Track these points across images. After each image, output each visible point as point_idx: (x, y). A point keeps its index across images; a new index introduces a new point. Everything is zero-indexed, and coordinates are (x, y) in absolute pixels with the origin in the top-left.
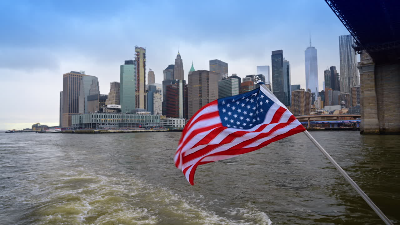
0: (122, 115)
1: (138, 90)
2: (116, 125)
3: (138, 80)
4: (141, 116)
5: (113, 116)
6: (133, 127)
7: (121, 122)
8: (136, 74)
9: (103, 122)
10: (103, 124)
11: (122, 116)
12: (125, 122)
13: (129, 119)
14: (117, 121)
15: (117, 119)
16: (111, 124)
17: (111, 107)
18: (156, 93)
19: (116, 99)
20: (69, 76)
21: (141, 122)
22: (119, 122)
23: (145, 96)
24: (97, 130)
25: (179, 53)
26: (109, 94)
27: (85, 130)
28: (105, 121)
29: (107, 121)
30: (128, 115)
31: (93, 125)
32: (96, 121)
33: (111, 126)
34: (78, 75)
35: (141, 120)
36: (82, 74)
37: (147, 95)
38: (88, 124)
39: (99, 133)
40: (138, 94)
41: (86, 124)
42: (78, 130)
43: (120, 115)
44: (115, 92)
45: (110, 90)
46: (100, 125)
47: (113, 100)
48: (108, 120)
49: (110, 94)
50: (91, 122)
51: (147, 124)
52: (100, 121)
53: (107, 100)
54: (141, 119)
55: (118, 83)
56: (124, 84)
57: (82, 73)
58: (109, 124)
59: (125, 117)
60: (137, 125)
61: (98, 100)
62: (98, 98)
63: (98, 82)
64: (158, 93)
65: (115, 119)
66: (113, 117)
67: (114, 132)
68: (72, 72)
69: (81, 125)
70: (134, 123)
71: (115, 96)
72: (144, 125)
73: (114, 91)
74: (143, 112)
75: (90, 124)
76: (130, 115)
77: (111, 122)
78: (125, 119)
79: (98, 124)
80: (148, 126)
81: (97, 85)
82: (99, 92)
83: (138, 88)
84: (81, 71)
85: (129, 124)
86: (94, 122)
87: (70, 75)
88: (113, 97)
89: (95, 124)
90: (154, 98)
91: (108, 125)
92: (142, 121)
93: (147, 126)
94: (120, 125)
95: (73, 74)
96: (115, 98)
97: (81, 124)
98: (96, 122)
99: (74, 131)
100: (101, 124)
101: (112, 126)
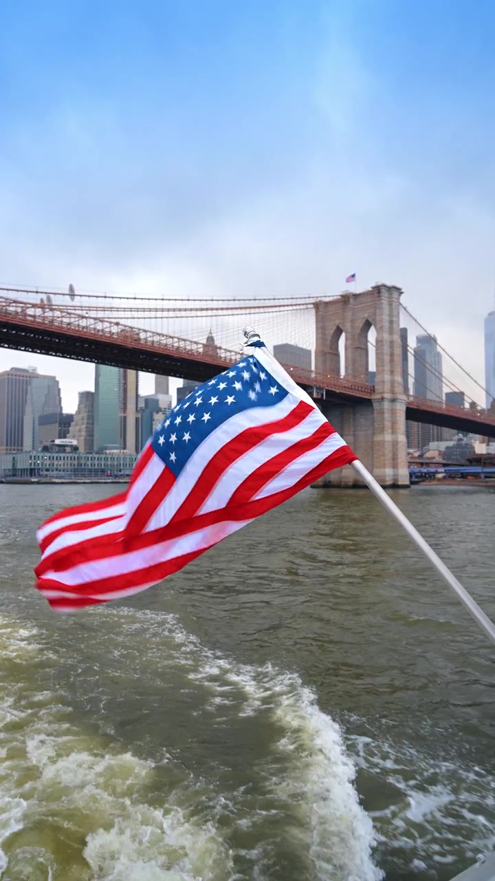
0: (78, 455)
1: (125, 409)
2: (67, 471)
3: (125, 390)
4: (109, 457)
5: (64, 457)
6: (96, 475)
7: (76, 467)
8: (121, 380)
9: (48, 467)
10: (47, 470)
11: (78, 458)
12: (83, 467)
13: (89, 462)
14: (69, 465)
15: (69, 462)
16: (60, 471)
17: (61, 443)
18: (157, 413)
19: (87, 423)
20: (6, 377)
21: (109, 467)
22: (72, 467)
23: (137, 419)
24: (36, 480)
25: (211, 333)
26: (76, 412)
27: (19, 478)
28: (51, 465)
29: (53, 464)
30: (88, 455)
31: (32, 472)
32: (36, 464)
33: (59, 473)
34: (25, 374)
35: (115, 464)
36: (31, 373)
37: (140, 416)
38: (24, 469)
39: (38, 483)
40: (123, 415)
41: (21, 469)
42: (10, 479)
43: (75, 455)
44: (87, 410)
45: (79, 405)
46: (42, 471)
47: (83, 424)
48: (56, 463)
49: (78, 412)
50: (28, 466)
51: (120, 471)
52: (42, 465)
53: (72, 424)
54: (109, 462)
55: (92, 393)
56: (101, 396)
57: (31, 371)
58: (57, 470)
59: (83, 459)
60: (103, 471)
61: (57, 424)
62: (58, 420)
63: (59, 390)
64: (160, 413)
65: (66, 461)
66: (64, 459)
67: (62, 483)
68: (12, 369)
69: (14, 472)
70: (98, 469)
71: (86, 418)
72: (115, 472)
73: (85, 407)
74: (115, 451)
75: (27, 469)
76: (91, 455)
77: (59, 467)
78: (83, 462)
79: (39, 469)
80: (122, 473)
81: (57, 394)
82: (61, 408)
83: (125, 404)
84: (29, 367)
85: (90, 471)
86: (33, 467)
87: (8, 375)
88: (83, 418)
89: (35, 469)
90: (154, 423)
91: (55, 472)
92: (111, 465)
93: (120, 473)
94: (74, 471)
95: (14, 373)
96: (85, 421)
97: (14, 469)
98: (36, 467)
99: (4, 480)
100: (44, 470)
101: (62, 472)
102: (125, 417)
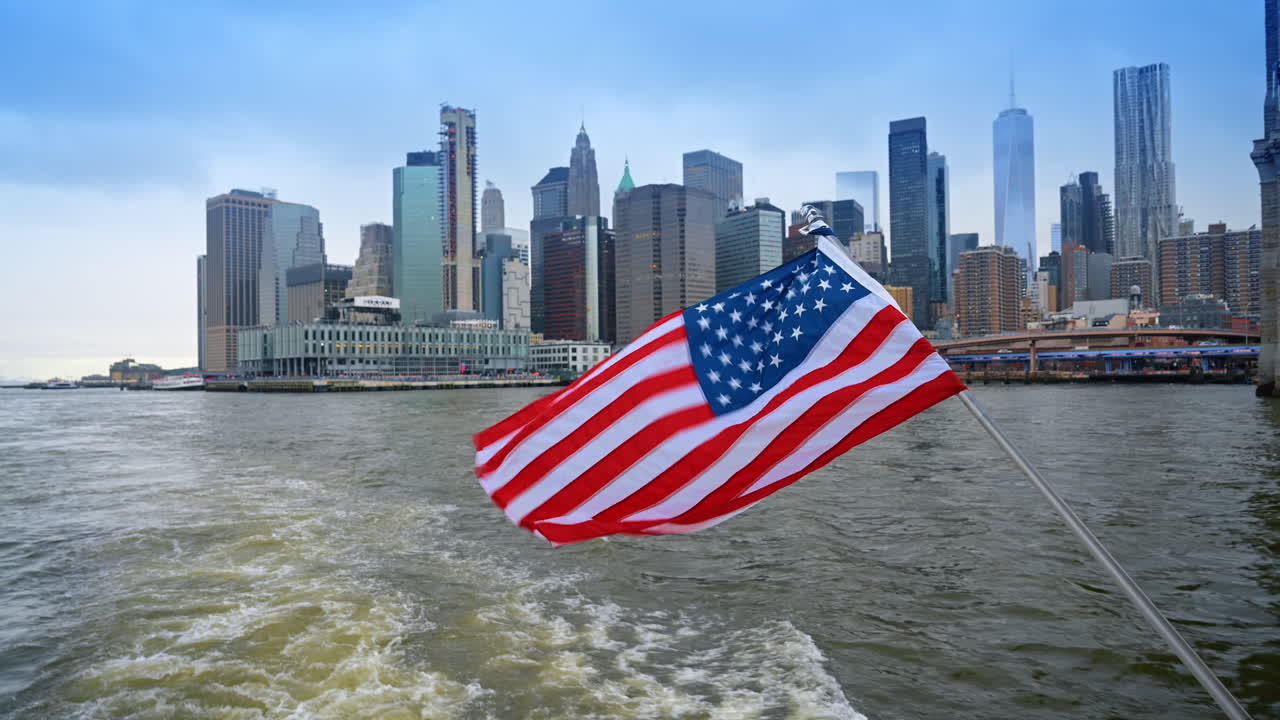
0: (403, 330)
1: (452, 251)
2: (383, 363)
3: (453, 218)
4: (465, 333)
5: (375, 334)
6: (441, 372)
7: (400, 354)
8: (446, 199)
9: (342, 354)
10: (341, 361)
11: (403, 335)
12: (414, 354)
13: (427, 345)
14: (386, 350)
15: (386, 344)
16: (368, 362)
17: (367, 305)
18: (511, 259)
19: (380, 280)
20: (225, 205)
21: (465, 353)
22: (392, 355)
23: (475, 270)
24: (322, 382)
25: (583, 128)
26: (357, 262)
27: (280, 380)
28: (350, 350)
29: (354, 349)
30: (423, 330)
31: (310, 365)
32: (318, 349)
33: (368, 367)
34: (256, 200)
35: (465, 348)
36: (266, 199)
37: (480, 266)
38: (292, 360)
39: (329, 389)
40: (450, 263)
41: (285, 360)
42: (259, 381)
43: (396, 330)
44: (378, 256)
45: (362, 250)
46: (330, 363)
47: (372, 281)
48: (358, 345)
49: (360, 262)
50: (300, 353)
51: (487, 362)
52: (330, 351)
53: (350, 282)
54: (465, 345)
55: (386, 228)
56: (405, 231)
57: (265, 196)
58: (361, 361)
59: (414, 338)
60: (454, 363)
61: (322, 284)
62: (323, 277)
63: (320, 226)
64: (516, 260)
65: (379, 343)
66: (375, 339)
67: (380, 389)
68: (233, 191)
69: (268, 366)
70: (443, 359)
71: (376, 269)
72: (477, 364)
73: (374, 252)
74: (474, 322)
75: (299, 360)
76: (430, 330)
77: (366, 355)
78: (414, 343)
79: (324, 359)
80: (490, 366)
81: (316, 232)
82: (324, 257)
83: (453, 243)
84: (263, 189)
85: (428, 361)
86: (311, 354)
87: (227, 201)
88: (371, 273)
89: (315, 360)
90: (505, 277)
91: (358, 366)
92: (468, 351)
93: (486, 367)
94: (397, 364)
95: (237, 198)
96: (375, 277)
97: (268, 362)
98: (319, 355)
99: (246, 384)
100: (335, 362)
101: (372, 366)
102: (454, 267)
